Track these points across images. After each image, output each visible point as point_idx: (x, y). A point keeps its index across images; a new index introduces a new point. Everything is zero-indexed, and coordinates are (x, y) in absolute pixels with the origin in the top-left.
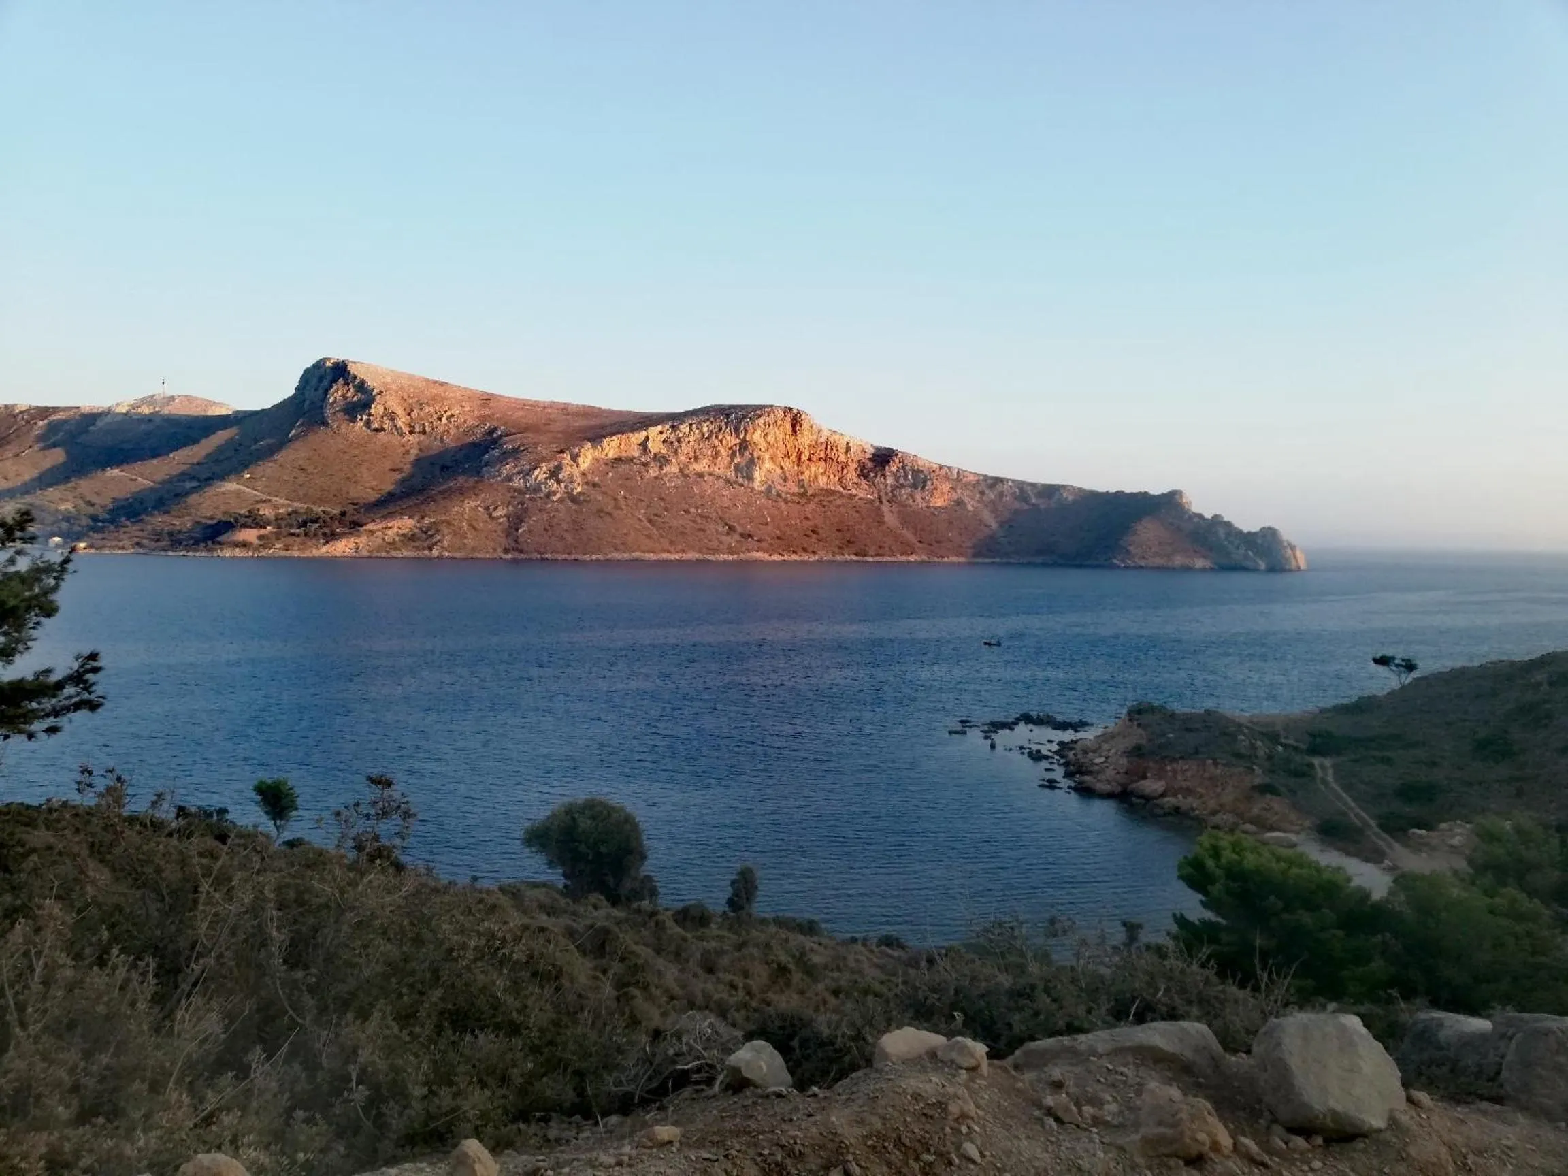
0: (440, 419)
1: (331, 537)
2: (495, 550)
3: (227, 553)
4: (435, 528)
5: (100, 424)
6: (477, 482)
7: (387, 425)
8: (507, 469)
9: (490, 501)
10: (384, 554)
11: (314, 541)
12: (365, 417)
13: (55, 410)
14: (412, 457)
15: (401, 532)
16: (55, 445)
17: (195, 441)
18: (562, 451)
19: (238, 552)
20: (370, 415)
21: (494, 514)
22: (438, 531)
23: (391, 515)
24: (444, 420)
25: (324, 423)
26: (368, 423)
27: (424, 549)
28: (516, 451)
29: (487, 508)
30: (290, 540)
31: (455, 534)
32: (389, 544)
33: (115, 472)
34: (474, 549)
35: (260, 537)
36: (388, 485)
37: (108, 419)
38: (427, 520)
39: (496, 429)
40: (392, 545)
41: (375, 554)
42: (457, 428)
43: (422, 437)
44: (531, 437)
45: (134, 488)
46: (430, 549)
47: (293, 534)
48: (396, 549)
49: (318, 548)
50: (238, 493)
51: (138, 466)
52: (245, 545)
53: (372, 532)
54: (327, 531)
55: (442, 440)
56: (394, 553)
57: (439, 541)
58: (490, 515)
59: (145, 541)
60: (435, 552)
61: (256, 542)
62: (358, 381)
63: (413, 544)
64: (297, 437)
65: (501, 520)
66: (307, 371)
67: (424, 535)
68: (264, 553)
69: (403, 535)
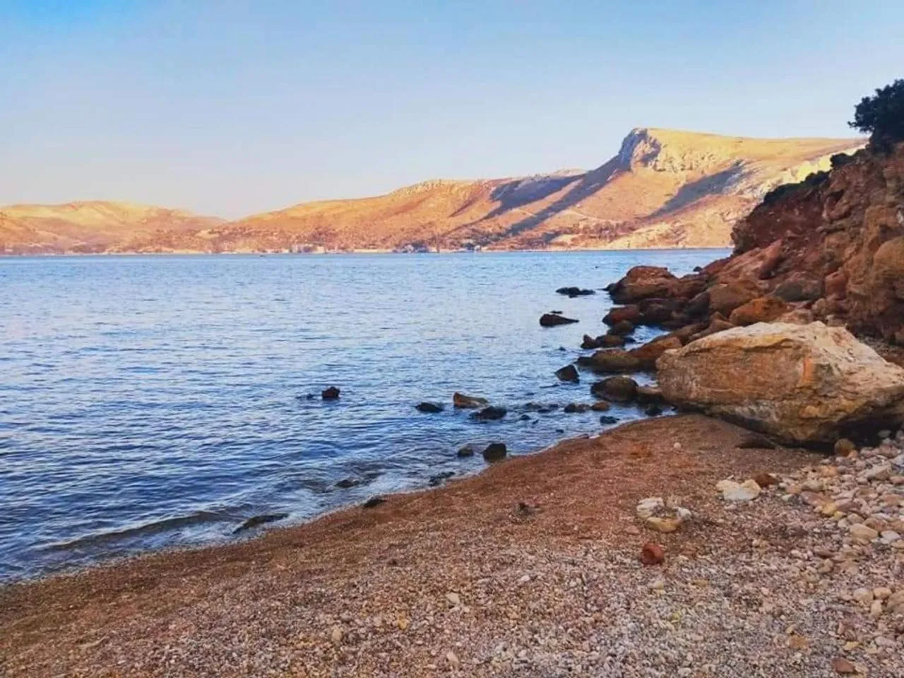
0: (703, 158)
1: (614, 237)
2: (723, 242)
3: (553, 249)
4: (682, 230)
5: (520, 186)
6: (718, 197)
7: (668, 166)
8: (740, 187)
9: (726, 209)
10: (646, 248)
11: (604, 241)
12: (653, 163)
13: (501, 180)
14: (681, 185)
15: (659, 233)
16: (498, 200)
17: (560, 189)
18: (785, 170)
19: (559, 249)
20: (657, 161)
21: (727, 218)
22: (684, 232)
23: (655, 223)
24: (706, 159)
25: (629, 170)
26: (655, 167)
27: (673, 243)
28: (750, 173)
29: (722, 214)
30: (589, 241)
31: (696, 232)
32: (651, 241)
33: (515, 210)
34: (709, 243)
35: (573, 240)
36: (661, 205)
37: (524, 183)
38: (678, 225)
39: (742, 161)
40: (652, 241)
41: (640, 248)
42: (715, 163)
43: (690, 171)
44: (764, 163)
45: (523, 218)
46: (677, 243)
47: (592, 237)
48: (655, 244)
49: (605, 244)
50: (571, 216)
51: (528, 206)
52: (562, 244)
53: (640, 234)
54: (613, 234)
55: (703, 172)
56: (652, 247)
57: (684, 238)
58: (723, 219)
59: (516, 245)
60: (680, 246)
61: (569, 242)
62: (652, 141)
63: (667, 240)
64: (612, 180)
65: (731, 222)
66: (625, 140)
67: (674, 235)
68: (573, 248)
69: (661, 235)
